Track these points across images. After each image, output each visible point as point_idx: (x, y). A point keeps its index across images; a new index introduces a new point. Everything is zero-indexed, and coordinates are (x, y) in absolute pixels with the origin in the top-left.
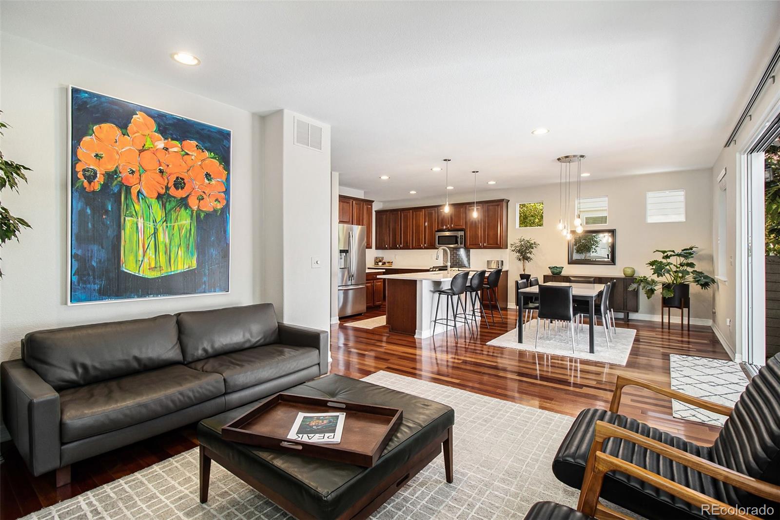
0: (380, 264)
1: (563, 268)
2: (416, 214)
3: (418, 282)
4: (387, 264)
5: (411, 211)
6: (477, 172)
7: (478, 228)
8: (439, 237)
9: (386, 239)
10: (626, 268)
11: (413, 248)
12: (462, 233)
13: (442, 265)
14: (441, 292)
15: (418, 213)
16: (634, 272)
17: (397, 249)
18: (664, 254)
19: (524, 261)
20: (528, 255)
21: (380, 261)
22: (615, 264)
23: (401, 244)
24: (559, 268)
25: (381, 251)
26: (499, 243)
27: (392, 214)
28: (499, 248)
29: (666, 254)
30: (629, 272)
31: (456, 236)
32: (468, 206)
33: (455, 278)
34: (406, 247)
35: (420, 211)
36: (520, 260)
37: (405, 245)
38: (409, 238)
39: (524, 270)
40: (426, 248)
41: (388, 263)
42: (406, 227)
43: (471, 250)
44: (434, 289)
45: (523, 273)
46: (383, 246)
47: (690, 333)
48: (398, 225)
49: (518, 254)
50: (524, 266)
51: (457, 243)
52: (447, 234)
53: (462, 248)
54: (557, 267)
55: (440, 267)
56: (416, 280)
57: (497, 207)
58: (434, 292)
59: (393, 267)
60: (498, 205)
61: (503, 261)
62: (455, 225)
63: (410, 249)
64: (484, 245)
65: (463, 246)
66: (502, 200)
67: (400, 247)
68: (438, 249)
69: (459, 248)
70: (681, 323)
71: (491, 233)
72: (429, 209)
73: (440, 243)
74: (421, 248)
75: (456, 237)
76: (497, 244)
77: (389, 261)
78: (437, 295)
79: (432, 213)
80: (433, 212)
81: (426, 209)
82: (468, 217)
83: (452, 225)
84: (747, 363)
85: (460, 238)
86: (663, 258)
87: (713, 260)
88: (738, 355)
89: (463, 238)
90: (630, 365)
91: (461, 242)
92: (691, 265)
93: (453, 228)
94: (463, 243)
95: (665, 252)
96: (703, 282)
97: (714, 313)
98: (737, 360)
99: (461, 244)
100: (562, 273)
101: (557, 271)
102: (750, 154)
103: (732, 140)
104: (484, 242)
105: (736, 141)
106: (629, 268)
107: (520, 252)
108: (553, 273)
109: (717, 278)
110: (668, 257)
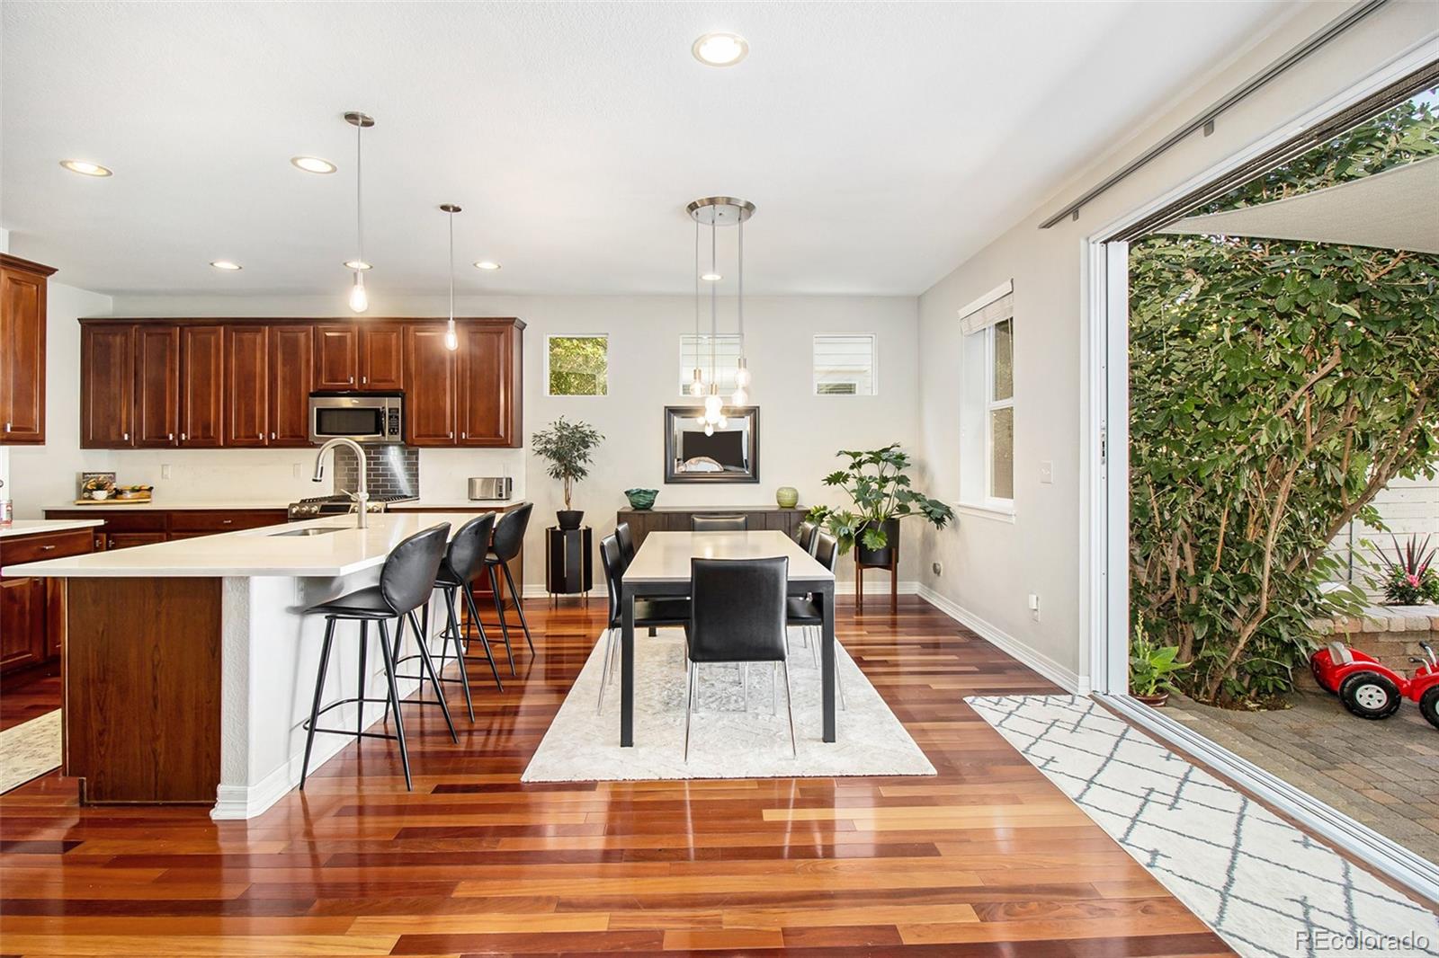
0: (101, 495)
1: (657, 492)
2: (240, 341)
3: (227, 587)
4: (129, 495)
5: (222, 328)
7: (445, 390)
8: (317, 409)
9: (125, 412)
10: (783, 489)
11: (229, 444)
12: (396, 403)
13: (331, 494)
14: (335, 610)
15: (247, 336)
16: (796, 496)
17: (168, 445)
18: (855, 458)
19: (567, 479)
20: (580, 463)
21: (100, 487)
22: (758, 482)
23: (182, 429)
24: (651, 493)
25: (105, 452)
26: (502, 433)
27: (148, 335)
28: (504, 444)
29: (858, 459)
30: (787, 497)
31: (377, 410)
32: (412, 328)
33: (398, 554)
34: (204, 440)
35: (258, 331)
36: (557, 475)
37: (200, 433)
38: (215, 413)
39: (568, 502)
40: (274, 444)
41: (133, 490)
42: (203, 380)
43: (420, 449)
44: (307, 596)
45: (565, 509)
46: (114, 437)
47: (898, 616)
48: (173, 371)
49: (554, 462)
50: (567, 490)
51: (379, 429)
52: (347, 402)
53: (394, 444)
54: (645, 492)
55: (325, 499)
56: (220, 579)
57: (495, 336)
58: (304, 611)
59: (157, 503)
60: (499, 333)
61: (511, 479)
62: (372, 380)
63: (220, 447)
64: (459, 436)
65: (398, 437)
66: (511, 321)
67: (181, 441)
68: (318, 446)
69: (386, 445)
71: (481, 407)
72: (289, 328)
73: (325, 428)
74: (258, 445)
75: (378, 414)
76: (497, 434)
77: (138, 485)
78: (320, 620)
79: (296, 340)
80: (302, 336)
81: (275, 328)
82: (413, 358)
83: (365, 378)
84: (1100, 696)
85: (390, 417)
86: (852, 467)
87: (923, 469)
88: (1083, 679)
89: (397, 417)
90: (948, 769)
91: (394, 429)
92: (902, 480)
93: (367, 388)
94: (398, 429)
95: (859, 454)
96: (939, 514)
97: (937, 572)
98: (1084, 690)
99: (392, 434)
100: (654, 505)
101: (643, 501)
102: (1106, 242)
103: (1074, 211)
104: (462, 429)
105: (1082, 211)
106: (787, 488)
107: (557, 455)
108: (636, 507)
109: (960, 506)
110: (859, 464)
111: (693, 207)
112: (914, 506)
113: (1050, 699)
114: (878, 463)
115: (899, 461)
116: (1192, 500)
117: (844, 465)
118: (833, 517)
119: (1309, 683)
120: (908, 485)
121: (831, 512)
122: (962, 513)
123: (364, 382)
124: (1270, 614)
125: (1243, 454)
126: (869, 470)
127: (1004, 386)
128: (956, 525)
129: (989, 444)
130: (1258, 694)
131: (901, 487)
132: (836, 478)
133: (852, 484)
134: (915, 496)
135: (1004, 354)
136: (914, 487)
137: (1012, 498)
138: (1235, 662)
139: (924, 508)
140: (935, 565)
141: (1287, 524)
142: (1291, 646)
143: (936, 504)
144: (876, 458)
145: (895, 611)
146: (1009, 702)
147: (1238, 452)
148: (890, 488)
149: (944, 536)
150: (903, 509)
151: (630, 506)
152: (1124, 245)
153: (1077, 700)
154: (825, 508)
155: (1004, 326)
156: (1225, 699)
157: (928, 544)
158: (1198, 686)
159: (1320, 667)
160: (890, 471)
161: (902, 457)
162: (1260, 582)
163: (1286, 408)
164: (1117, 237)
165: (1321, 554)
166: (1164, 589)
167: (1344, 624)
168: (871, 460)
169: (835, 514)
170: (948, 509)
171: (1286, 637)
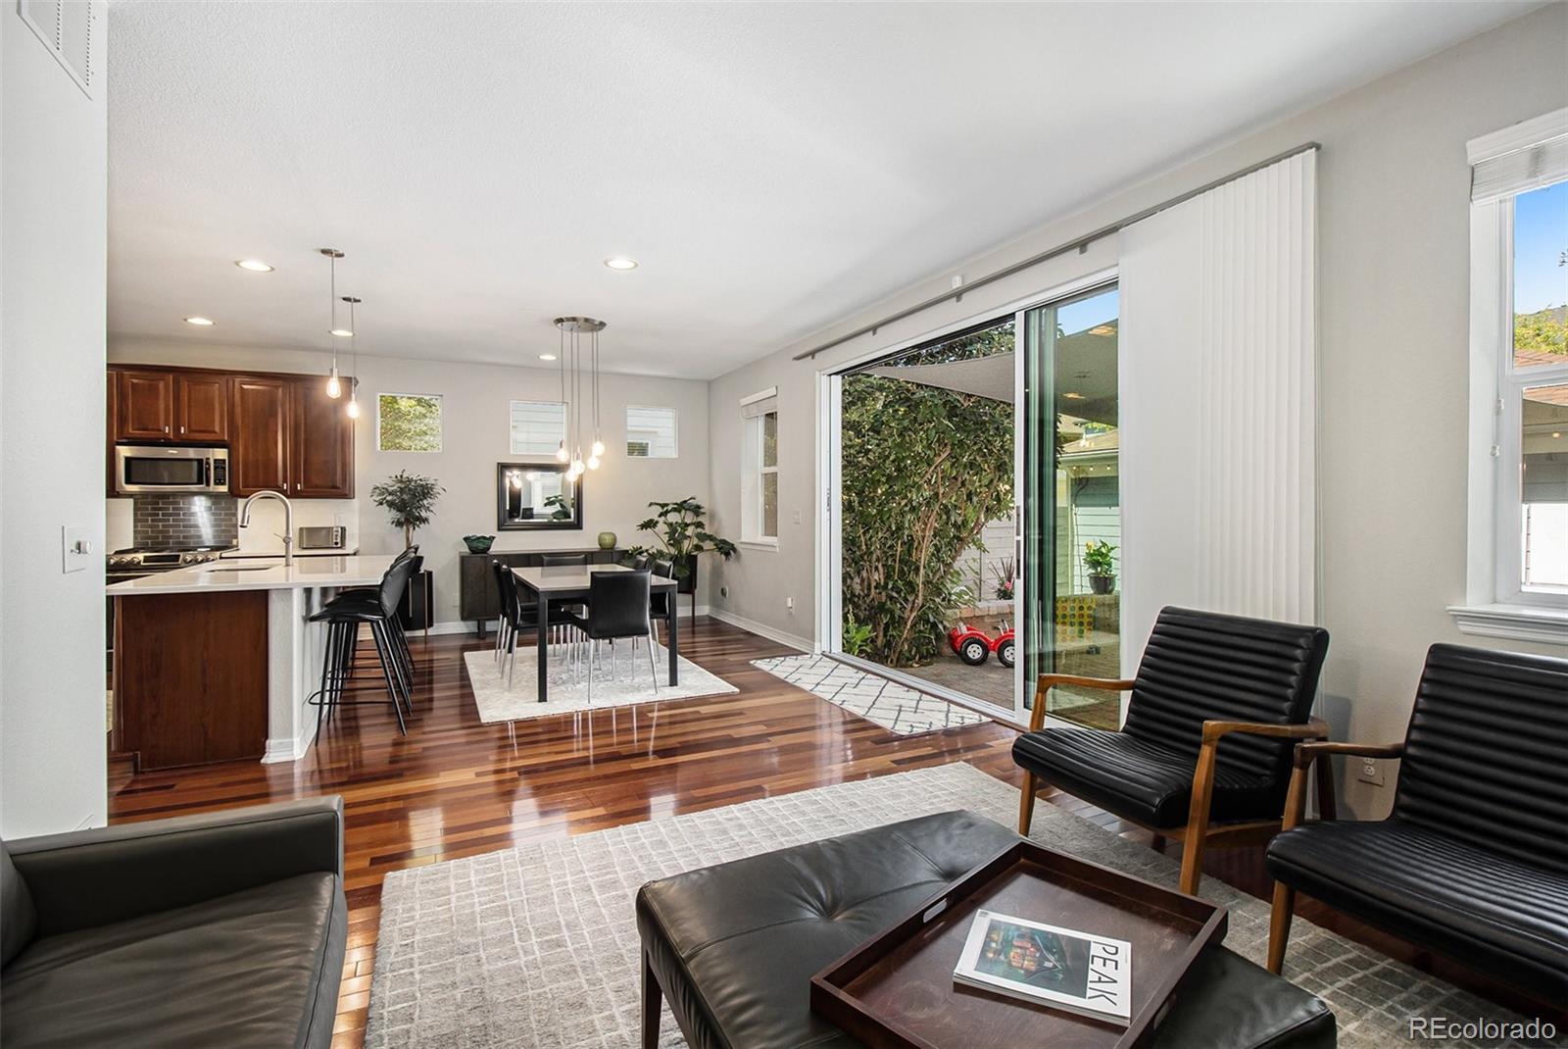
1: (494, 538)
3: (268, 596)
6: (356, 301)
7: (276, 442)
8: (126, 458)
10: (603, 533)
12: (221, 454)
16: (615, 540)
18: (663, 509)
19: (408, 528)
20: (424, 514)
22: (581, 528)
24: (487, 539)
26: (339, 483)
28: (339, 495)
29: (665, 509)
30: (608, 540)
31: (199, 461)
36: (396, 524)
47: (696, 628)
49: (394, 512)
50: (408, 537)
51: (202, 479)
54: (484, 538)
56: (268, 590)
61: (345, 529)
62: (191, 431)
65: (226, 488)
66: (348, 380)
70: (691, 615)
71: (316, 459)
75: (201, 464)
76: (333, 486)
82: (238, 410)
83: (182, 428)
84: (827, 653)
85: (215, 468)
86: (660, 516)
87: (712, 516)
88: (817, 645)
89: (224, 468)
90: (745, 689)
91: (220, 480)
92: (699, 525)
93: (184, 437)
94: (225, 480)
95: (667, 505)
96: (727, 549)
97: (723, 592)
98: (818, 651)
99: (217, 484)
100: (491, 550)
101: (481, 546)
102: (830, 375)
103: (812, 354)
104: (296, 480)
105: (817, 355)
106: (607, 533)
107: (400, 506)
108: (474, 551)
109: (742, 543)
110: (667, 512)
111: (560, 320)
112: (708, 545)
113: (799, 658)
114: (680, 512)
115: (697, 510)
116: (880, 535)
117: (653, 513)
118: (649, 554)
119: (947, 650)
120: (704, 529)
121: (647, 551)
122: (743, 549)
123: (182, 432)
124: (923, 605)
125: (906, 505)
126: (673, 518)
127: (771, 457)
128: (738, 557)
129: (761, 499)
130: (920, 659)
131: (699, 530)
132: (649, 524)
133: (662, 528)
134: (710, 538)
135: (771, 431)
136: (707, 531)
137: (776, 535)
138: (906, 638)
139: (716, 545)
140: (722, 589)
141: (932, 549)
142: (934, 626)
143: (724, 542)
144: (681, 507)
145: (693, 625)
146: (775, 661)
147: (903, 504)
148: (690, 531)
149: (730, 568)
150: (698, 548)
151: (468, 550)
152: (839, 377)
153: (814, 656)
154: (641, 548)
155: (771, 416)
156: (902, 663)
157: (717, 573)
158: (887, 657)
159: (952, 639)
160: (689, 518)
161: (699, 507)
162: (918, 585)
163: (925, 478)
164: (837, 373)
165: (952, 568)
166: (868, 595)
167: (965, 612)
168: (674, 510)
169: (650, 552)
170: (733, 545)
171: (932, 619)
